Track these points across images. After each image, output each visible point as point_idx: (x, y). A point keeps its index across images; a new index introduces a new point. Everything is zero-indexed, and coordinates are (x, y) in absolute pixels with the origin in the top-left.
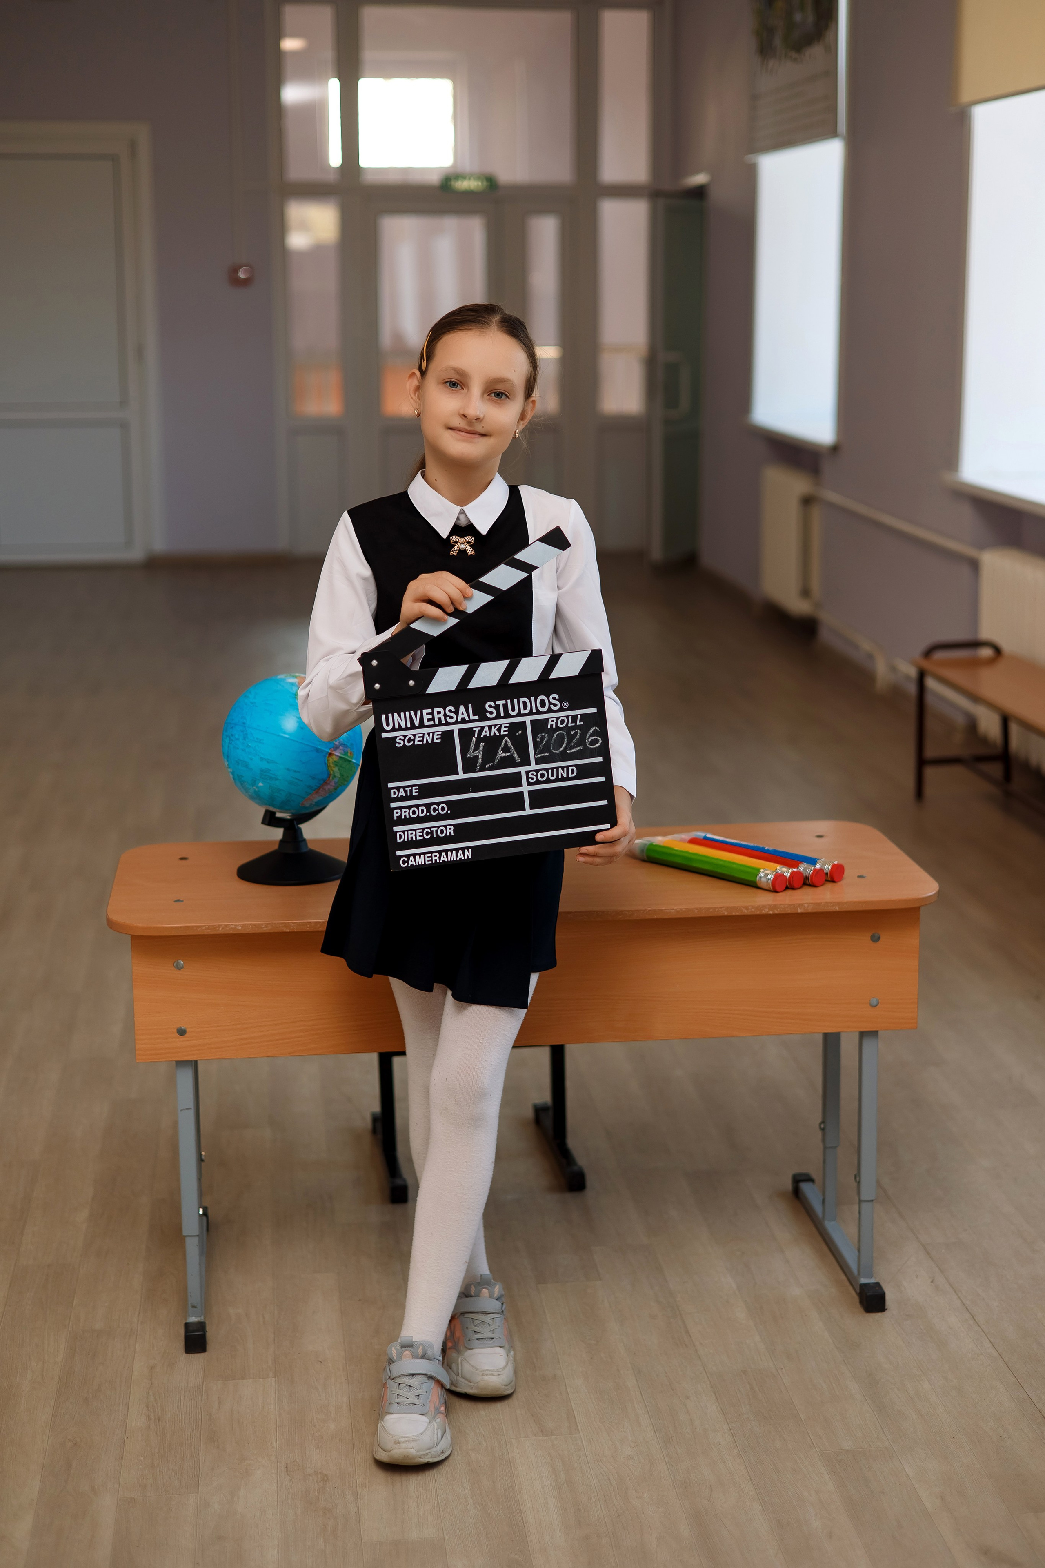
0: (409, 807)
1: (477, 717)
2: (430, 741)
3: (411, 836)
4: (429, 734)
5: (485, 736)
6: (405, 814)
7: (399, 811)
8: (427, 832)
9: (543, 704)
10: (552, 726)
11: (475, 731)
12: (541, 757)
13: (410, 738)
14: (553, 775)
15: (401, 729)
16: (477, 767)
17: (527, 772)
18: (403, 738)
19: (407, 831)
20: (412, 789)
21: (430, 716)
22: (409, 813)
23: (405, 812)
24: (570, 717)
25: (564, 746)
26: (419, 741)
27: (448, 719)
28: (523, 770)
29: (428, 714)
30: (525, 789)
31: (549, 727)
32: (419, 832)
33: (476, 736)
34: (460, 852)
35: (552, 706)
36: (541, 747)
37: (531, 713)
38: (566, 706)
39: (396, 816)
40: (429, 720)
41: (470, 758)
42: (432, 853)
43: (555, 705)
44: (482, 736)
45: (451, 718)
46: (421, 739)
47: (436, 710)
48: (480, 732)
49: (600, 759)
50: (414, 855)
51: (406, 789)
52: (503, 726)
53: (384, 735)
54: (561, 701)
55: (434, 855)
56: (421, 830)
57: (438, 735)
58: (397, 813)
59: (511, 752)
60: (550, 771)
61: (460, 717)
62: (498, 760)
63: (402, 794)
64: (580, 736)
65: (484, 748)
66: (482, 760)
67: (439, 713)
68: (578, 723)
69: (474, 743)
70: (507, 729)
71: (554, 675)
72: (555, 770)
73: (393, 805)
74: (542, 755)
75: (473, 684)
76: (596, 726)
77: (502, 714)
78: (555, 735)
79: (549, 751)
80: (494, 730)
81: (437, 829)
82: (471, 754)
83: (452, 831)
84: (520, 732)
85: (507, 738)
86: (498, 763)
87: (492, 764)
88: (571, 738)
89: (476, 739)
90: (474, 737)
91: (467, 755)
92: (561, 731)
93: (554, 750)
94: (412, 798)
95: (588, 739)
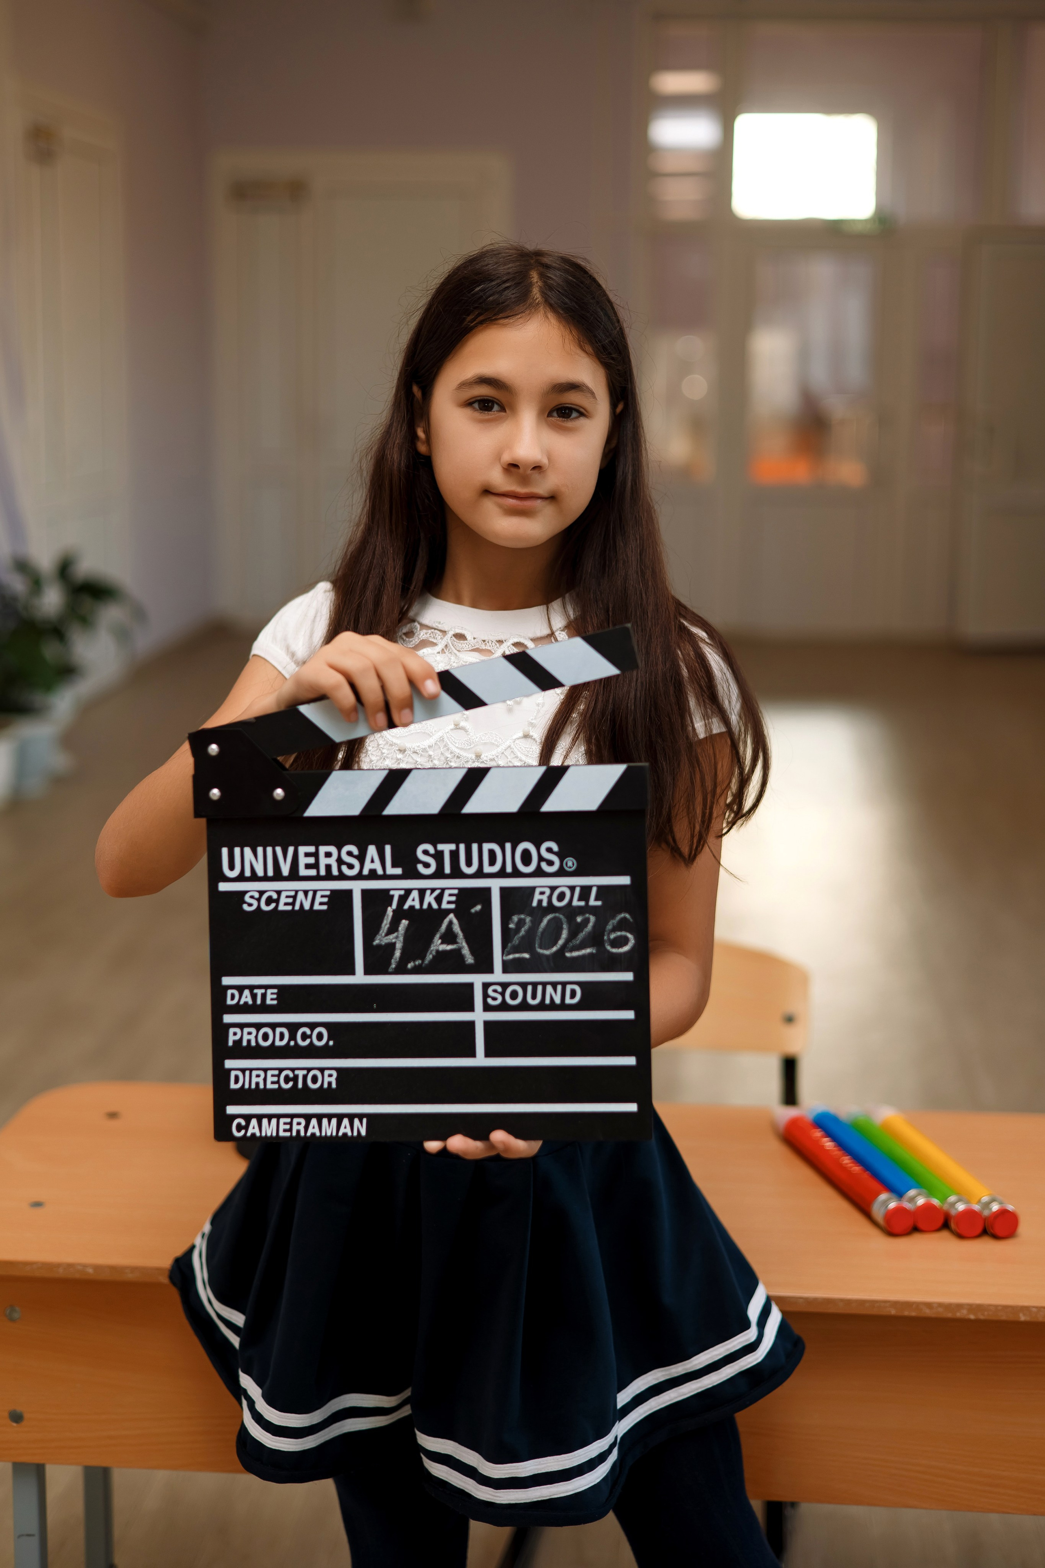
0: (258, 1026)
1: (398, 871)
2: (307, 906)
3: (257, 1080)
4: (306, 893)
5: (412, 908)
6: (249, 1037)
7: (238, 1030)
8: (287, 1076)
9: (526, 857)
10: (540, 901)
11: (394, 895)
12: (514, 960)
13: (270, 897)
14: (534, 997)
15: (254, 878)
16: (390, 964)
17: (486, 986)
18: (257, 895)
19: (251, 1070)
20: (266, 993)
21: (311, 860)
22: (256, 1037)
23: (250, 1033)
24: (578, 890)
25: (561, 942)
26: (286, 904)
27: (344, 868)
28: (477, 980)
29: (307, 855)
30: (479, 1017)
31: (535, 904)
32: (273, 1076)
33: (394, 905)
34: (346, 1121)
35: (544, 865)
36: (516, 941)
37: (502, 874)
38: (570, 868)
39: (231, 1039)
40: (308, 866)
41: (379, 946)
42: (292, 1116)
43: (550, 863)
44: (406, 907)
45: (351, 866)
46: (290, 900)
47: (323, 849)
48: (403, 899)
49: (628, 976)
50: (259, 1118)
51: (255, 991)
52: (447, 892)
53: (223, 887)
54: (561, 855)
55: (295, 1121)
56: (276, 1072)
57: (322, 896)
58: (235, 1034)
59: (457, 943)
60: (530, 988)
61: (368, 866)
62: (431, 956)
63: (246, 1000)
64: (594, 927)
65: (408, 929)
66: (402, 954)
67: (328, 855)
68: (592, 902)
69: (390, 918)
70: (453, 899)
71: (551, 805)
72: (540, 988)
73: (228, 1018)
74: (517, 955)
75: (395, 807)
76: (626, 911)
77: (447, 870)
78: (545, 921)
79: (530, 949)
80: (429, 899)
81: (305, 1072)
82: (381, 939)
83: (333, 1080)
84: (478, 908)
85: (451, 916)
86: (431, 962)
87: (420, 962)
88: (575, 929)
89: (394, 911)
90: (389, 908)
91: (373, 940)
92: (557, 915)
93: (541, 948)
94: (264, 1009)
95: (609, 934)
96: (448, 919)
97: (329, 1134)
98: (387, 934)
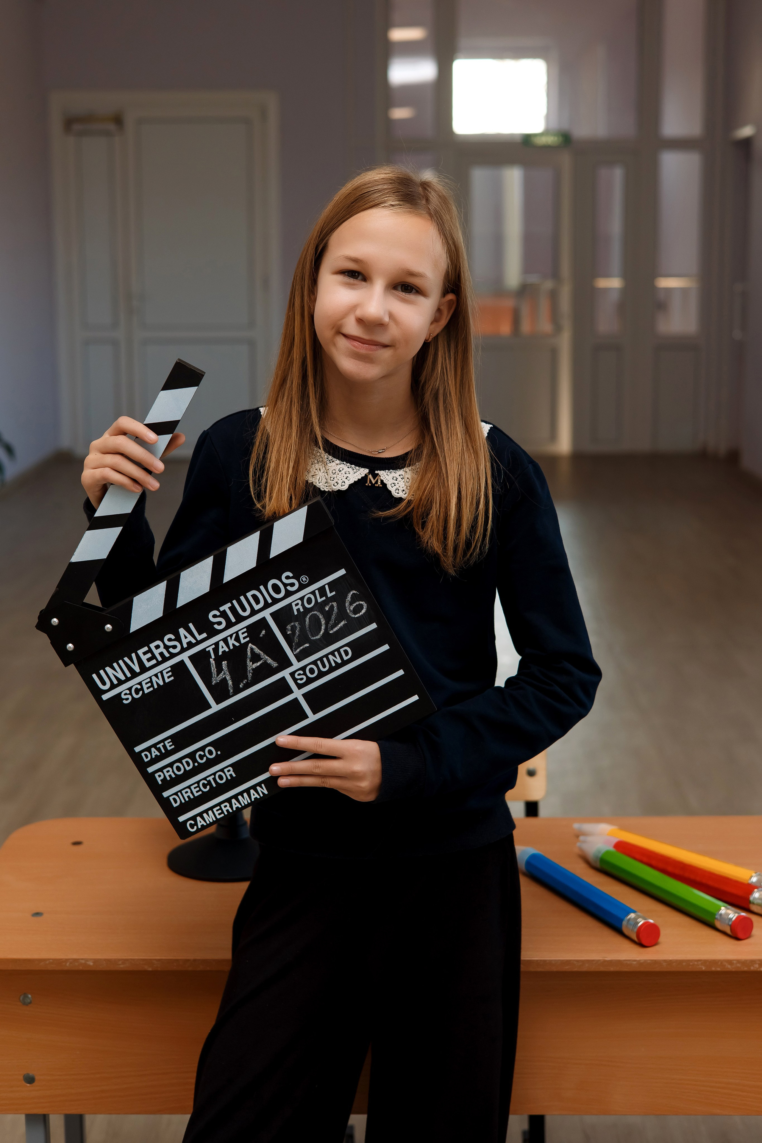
0: (171, 765)
1: (204, 635)
2: (161, 683)
3: (187, 795)
5: (224, 652)
6: (169, 774)
7: (160, 773)
8: (203, 784)
9: (276, 589)
10: (298, 610)
11: (209, 650)
12: (301, 651)
13: (136, 689)
14: (324, 666)
15: (121, 682)
16: (229, 691)
17: (292, 674)
18: (128, 692)
19: (180, 791)
20: (164, 744)
21: (149, 655)
23: (168, 771)
24: (317, 592)
25: (323, 628)
26: (148, 688)
27: (171, 650)
28: (285, 674)
29: (145, 653)
30: (298, 694)
31: (296, 613)
32: (195, 788)
33: (213, 657)
34: (252, 791)
35: (289, 588)
36: (296, 640)
37: (267, 606)
38: (306, 581)
39: (159, 780)
40: (149, 660)
41: (217, 684)
42: (219, 804)
43: (292, 585)
44: (220, 653)
45: (175, 647)
46: (149, 684)
47: (152, 646)
48: (216, 650)
50: (201, 815)
51: (158, 746)
52: (240, 633)
53: (105, 697)
54: (296, 577)
55: (222, 806)
56: (196, 785)
57: (167, 673)
58: (160, 776)
59: (262, 659)
60: (319, 662)
61: (185, 642)
62: (251, 674)
63: (155, 754)
64: (338, 608)
65: (228, 666)
66: (232, 681)
67: (157, 647)
68: (329, 595)
69: (214, 665)
70: (246, 634)
71: (275, 551)
72: (325, 659)
73: (150, 770)
74: (301, 648)
75: (182, 600)
76: (352, 590)
77: (233, 620)
78: (307, 620)
79: (308, 641)
80: (232, 642)
81: (213, 776)
82: (216, 679)
83: (232, 772)
84: (264, 632)
85: (250, 645)
86: (252, 677)
87: (246, 680)
88: (328, 616)
89: (214, 659)
90: (211, 659)
91: (212, 682)
92: (313, 613)
93: (313, 637)
94: (169, 753)
95: (349, 608)
96: (249, 648)
97: (246, 803)
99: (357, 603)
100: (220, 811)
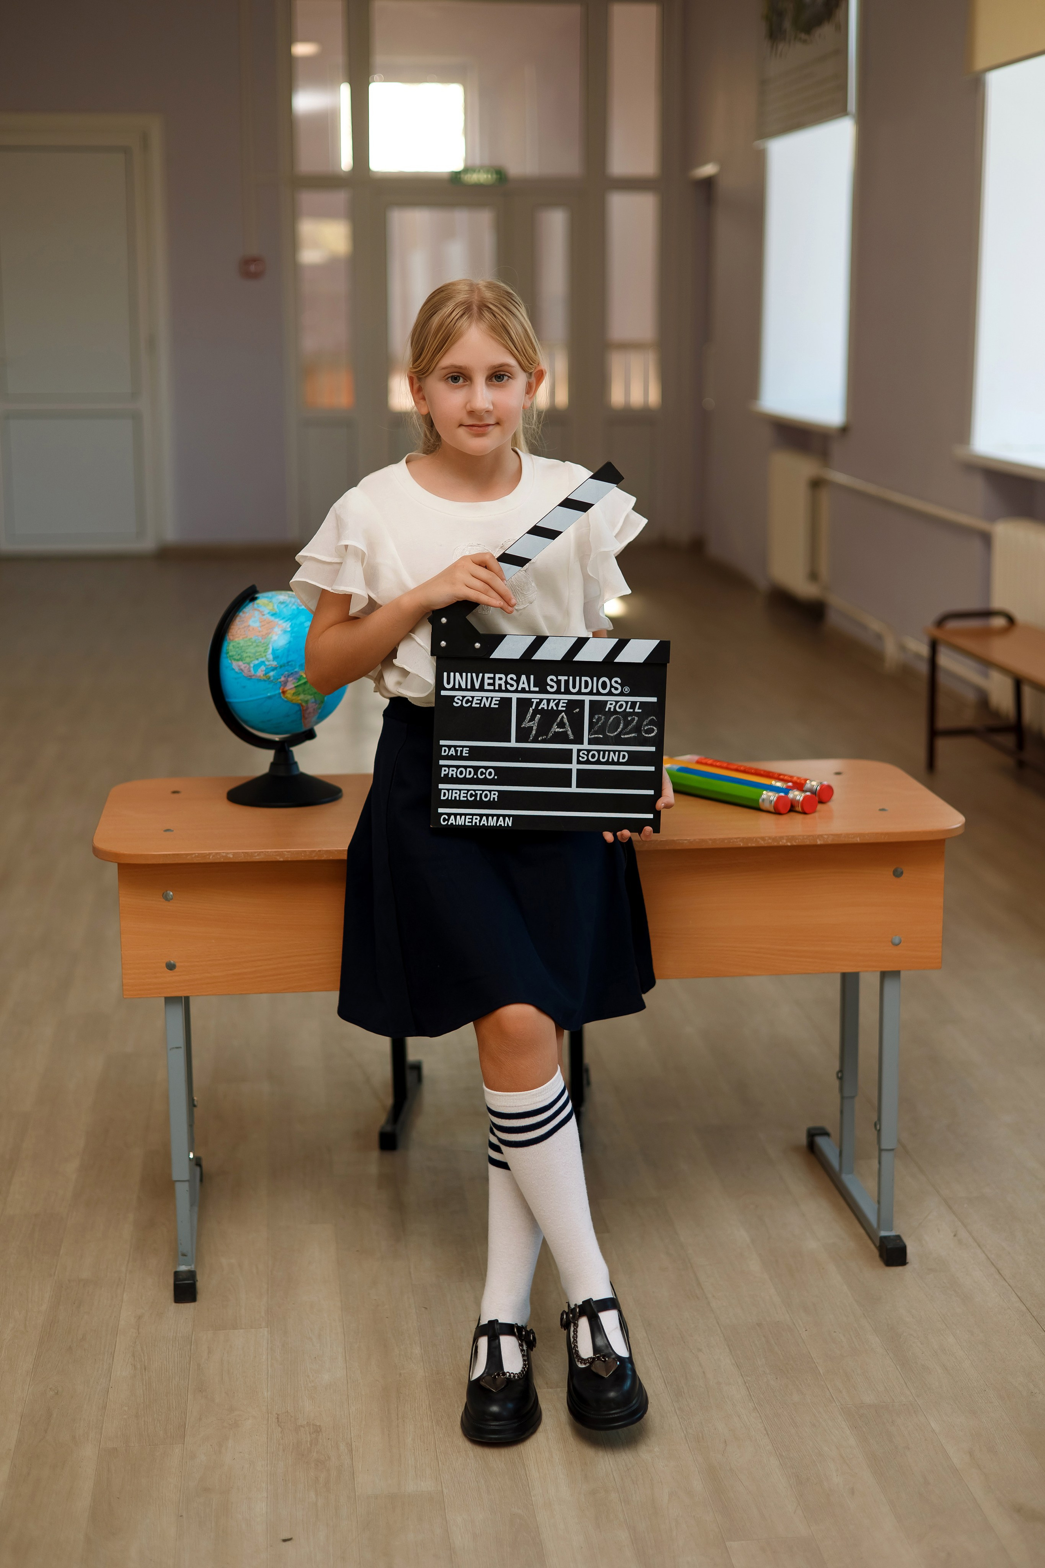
0: (458, 767)
1: (537, 689)
2: (487, 705)
3: (455, 795)
4: (487, 698)
5: (543, 708)
6: (452, 773)
7: (447, 769)
8: (471, 794)
9: (604, 685)
10: (610, 708)
11: (533, 702)
12: (595, 738)
13: (468, 699)
14: (603, 758)
15: (460, 689)
16: (530, 737)
17: (579, 751)
18: (461, 698)
19: (452, 790)
20: (463, 749)
21: (491, 681)
22: (456, 773)
23: (453, 771)
24: (630, 703)
25: (619, 730)
26: (476, 704)
27: (508, 686)
28: (575, 747)
29: (489, 678)
30: (574, 767)
31: (607, 710)
32: (464, 793)
33: (533, 707)
34: (501, 818)
35: (613, 690)
36: (596, 728)
37: (591, 693)
38: (627, 692)
39: (443, 773)
40: (489, 684)
41: (524, 727)
42: (473, 815)
43: (616, 689)
44: (540, 708)
45: (512, 686)
46: (479, 702)
47: (498, 676)
48: (538, 704)
49: (653, 749)
50: (455, 815)
51: (457, 749)
52: (562, 701)
53: (443, 693)
54: (622, 685)
55: (475, 817)
56: (466, 792)
57: (496, 700)
59: (566, 728)
60: (602, 753)
61: (521, 686)
62: (551, 734)
63: (452, 753)
64: (637, 723)
65: (540, 720)
66: (536, 732)
67: (500, 679)
69: (531, 713)
70: (565, 705)
71: (620, 659)
72: (607, 753)
73: (442, 762)
74: (596, 736)
75: (538, 656)
76: (653, 715)
77: (563, 690)
78: (612, 719)
79: (604, 734)
80: (552, 704)
81: (481, 792)
82: (526, 724)
83: (496, 797)
84: (578, 710)
85: (563, 713)
86: (551, 737)
87: (545, 737)
88: (627, 723)
89: (533, 710)
90: (531, 708)
91: (522, 725)
92: (618, 715)
93: (609, 733)
94: (462, 758)
95: (644, 727)
96: (561, 715)
97: (492, 825)
98: (528, 722)
99: (651, 727)
100: (470, 820)
